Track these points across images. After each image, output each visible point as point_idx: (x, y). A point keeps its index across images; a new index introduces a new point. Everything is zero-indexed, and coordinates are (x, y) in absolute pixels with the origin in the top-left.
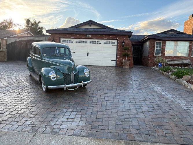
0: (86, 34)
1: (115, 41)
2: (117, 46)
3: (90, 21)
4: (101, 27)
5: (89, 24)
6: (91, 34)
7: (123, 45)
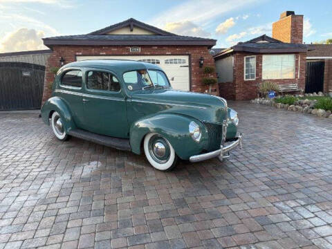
0: (131, 46)
1: (186, 58)
2: (190, 66)
3: (132, 20)
4: (152, 32)
5: (129, 26)
6: (139, 46)
7: (202, 64)
